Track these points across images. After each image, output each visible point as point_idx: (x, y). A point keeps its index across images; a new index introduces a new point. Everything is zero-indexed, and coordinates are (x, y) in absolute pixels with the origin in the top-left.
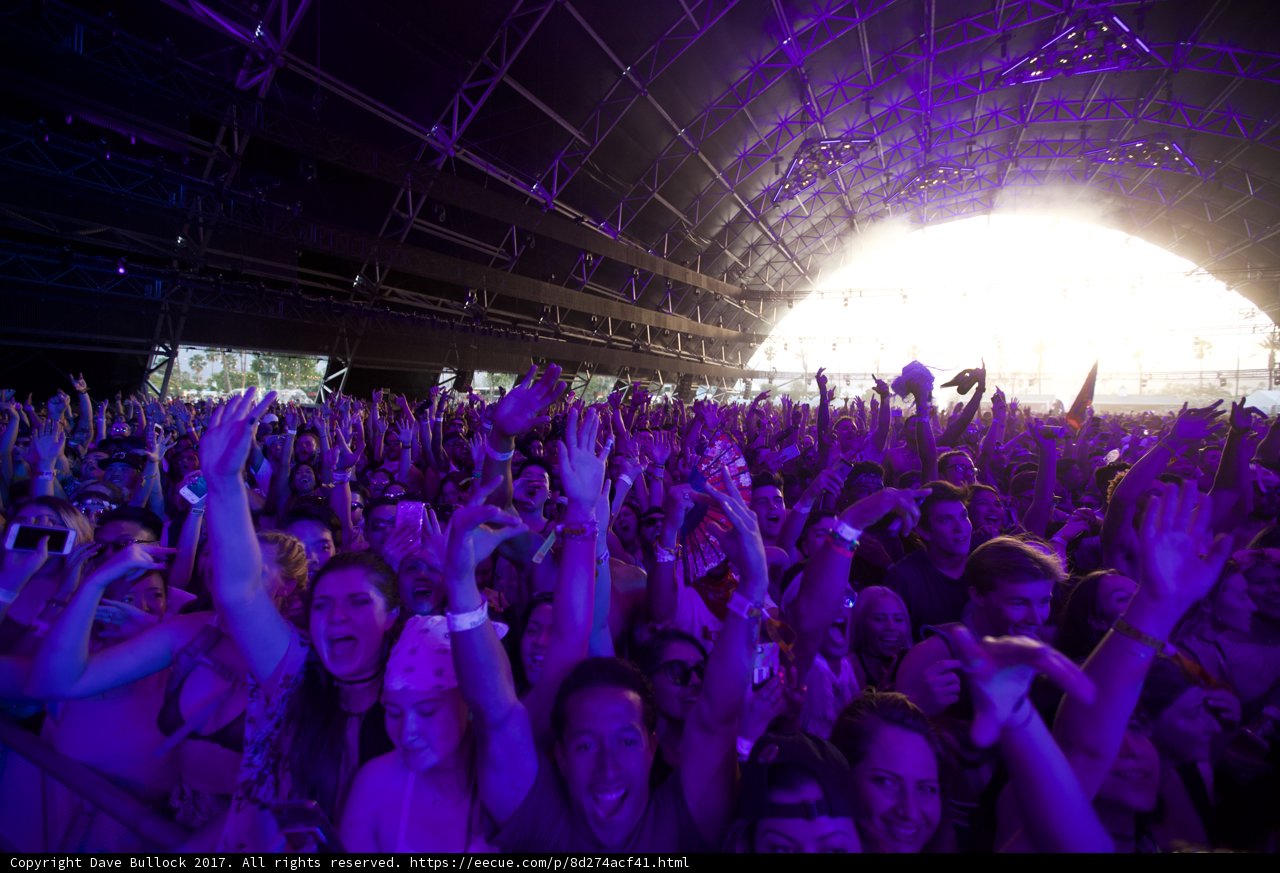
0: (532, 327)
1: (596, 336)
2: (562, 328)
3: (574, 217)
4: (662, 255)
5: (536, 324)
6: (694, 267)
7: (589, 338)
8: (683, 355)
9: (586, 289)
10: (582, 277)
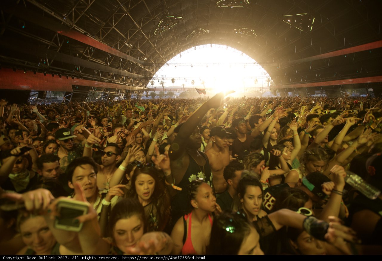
0: (70, 74)
1: (95, 77)
2: (82, 75)
3: (83, 33)
4: (117, 49)
5: (71, 73)
6: (128, 54)
7: (93, 78)
8: (126, 84)
9: (90, 60)
10: (88, 55)
